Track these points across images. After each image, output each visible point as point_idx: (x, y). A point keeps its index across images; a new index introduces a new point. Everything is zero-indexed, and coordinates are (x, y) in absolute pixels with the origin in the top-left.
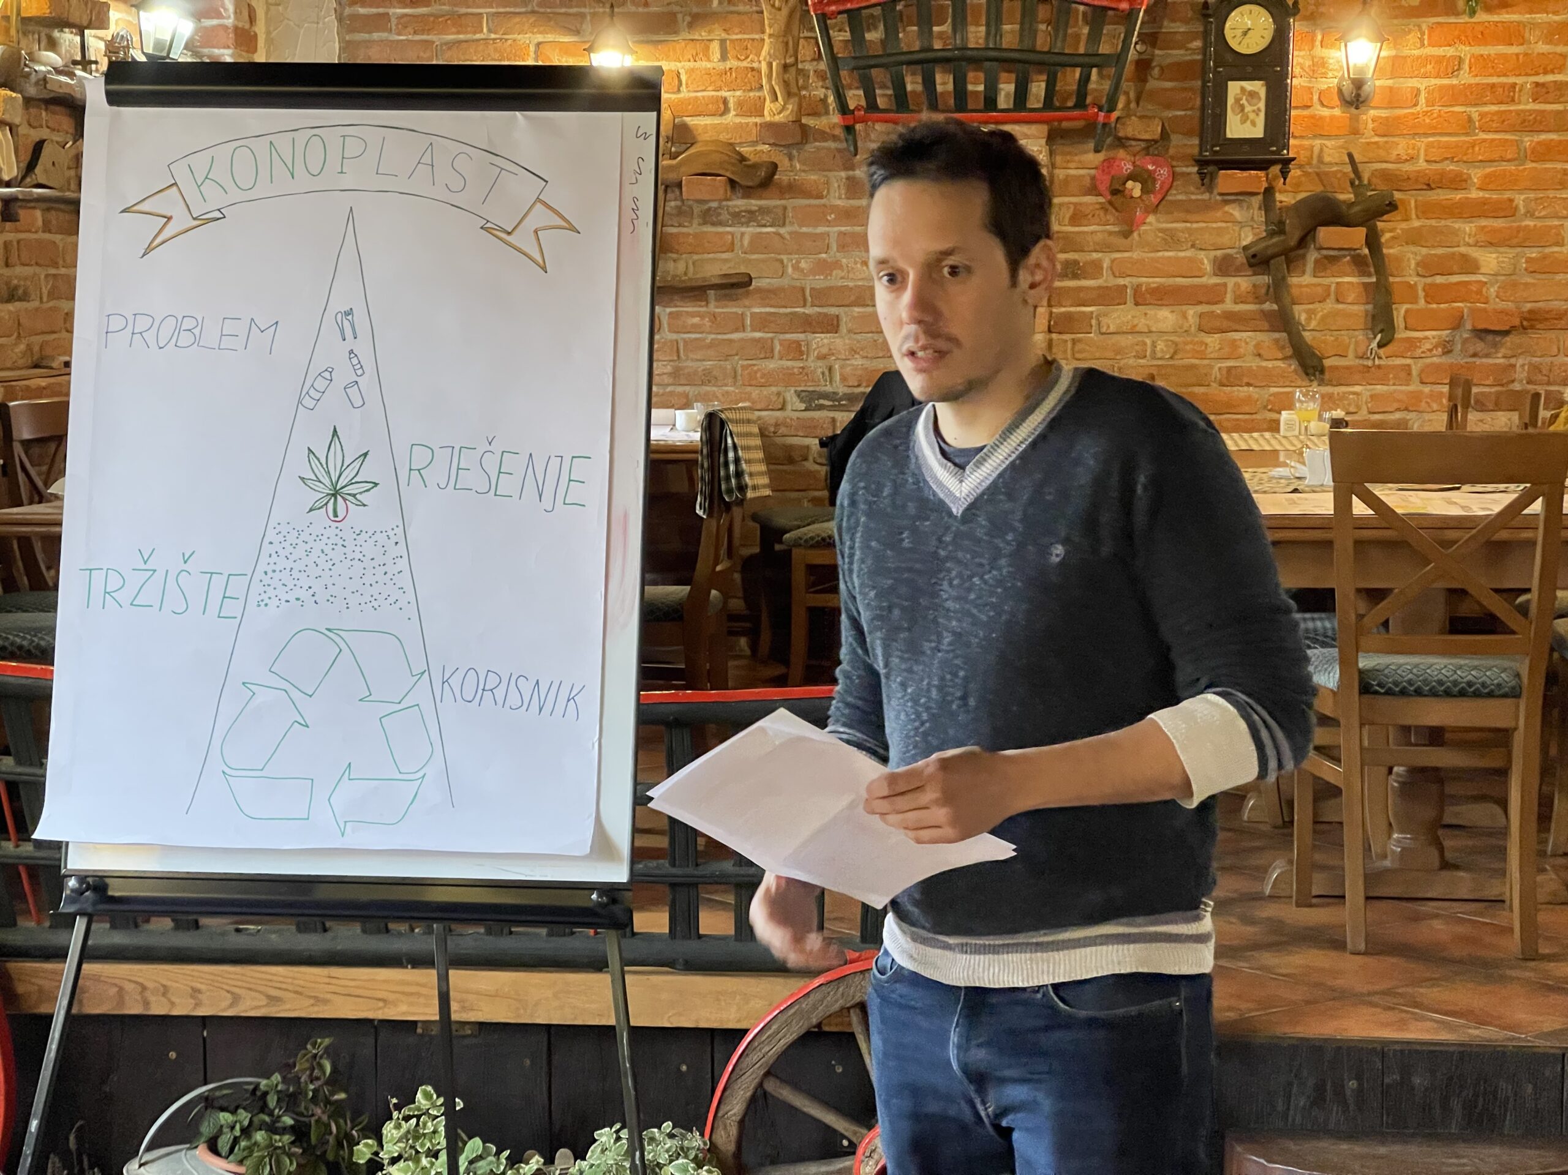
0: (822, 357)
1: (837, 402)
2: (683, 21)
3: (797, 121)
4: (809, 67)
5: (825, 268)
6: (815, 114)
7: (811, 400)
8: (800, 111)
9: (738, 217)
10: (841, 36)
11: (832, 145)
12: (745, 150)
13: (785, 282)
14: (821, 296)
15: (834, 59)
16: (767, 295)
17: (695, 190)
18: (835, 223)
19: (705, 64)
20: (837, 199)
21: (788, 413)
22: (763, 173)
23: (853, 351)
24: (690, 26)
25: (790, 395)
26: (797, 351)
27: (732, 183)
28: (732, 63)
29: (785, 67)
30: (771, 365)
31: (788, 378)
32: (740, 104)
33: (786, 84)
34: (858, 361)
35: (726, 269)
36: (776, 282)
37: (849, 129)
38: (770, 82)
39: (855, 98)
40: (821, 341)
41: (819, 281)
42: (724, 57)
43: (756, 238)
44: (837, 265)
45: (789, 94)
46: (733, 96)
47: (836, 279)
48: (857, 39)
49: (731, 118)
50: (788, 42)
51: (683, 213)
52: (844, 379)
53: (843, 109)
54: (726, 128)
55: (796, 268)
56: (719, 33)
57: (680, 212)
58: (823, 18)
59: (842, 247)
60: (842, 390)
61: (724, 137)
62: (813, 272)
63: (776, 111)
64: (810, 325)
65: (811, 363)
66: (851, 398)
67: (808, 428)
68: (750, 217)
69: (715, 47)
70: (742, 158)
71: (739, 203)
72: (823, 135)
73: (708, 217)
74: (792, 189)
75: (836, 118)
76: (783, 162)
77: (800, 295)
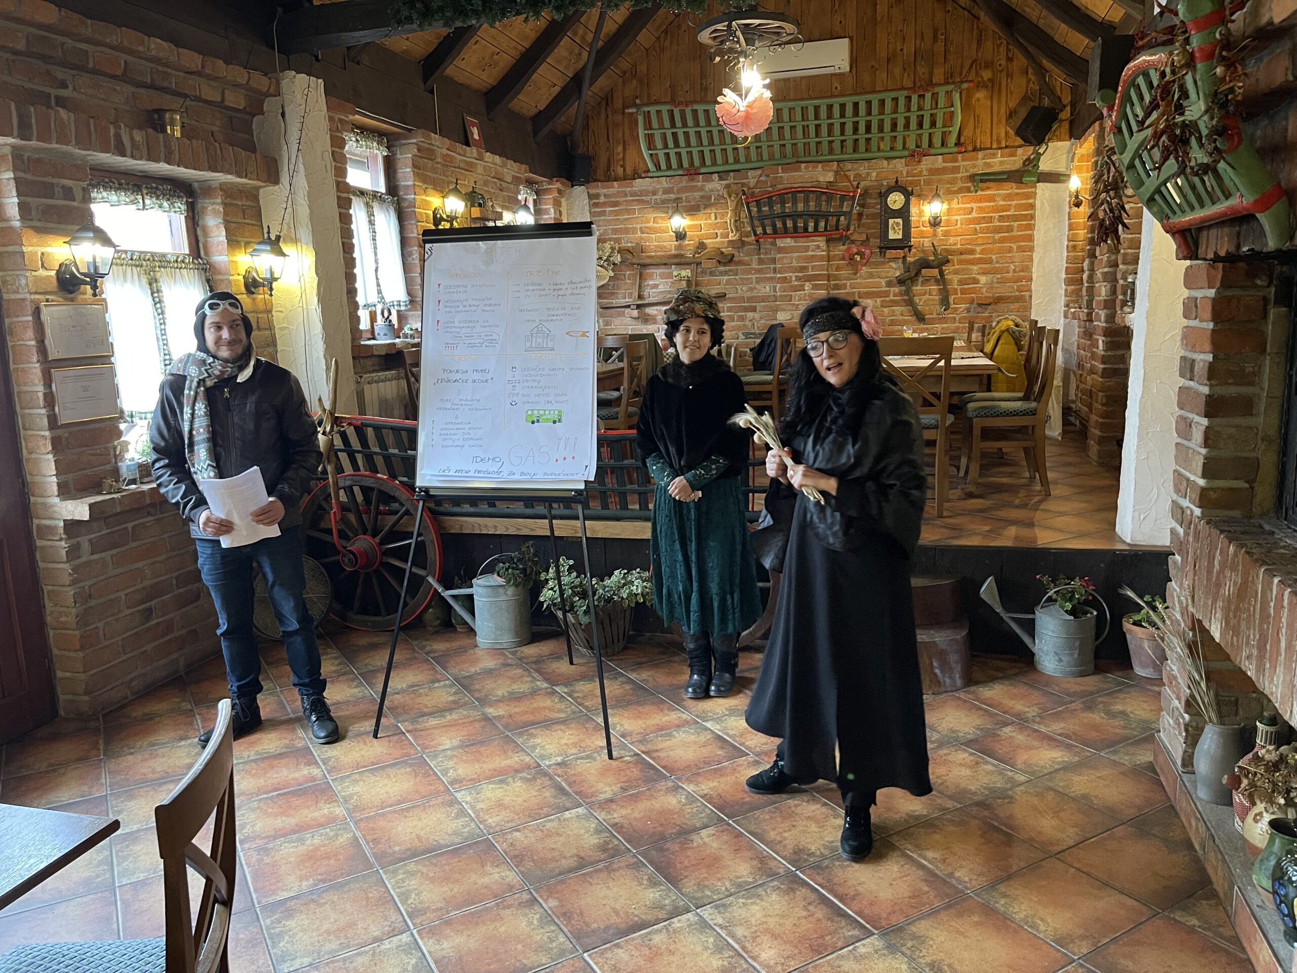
0: (750, 321)
1: (756, 336)
2: (702, 207)
3: (740, 239)
4: (745, 220)
5: (751, 289)
6: (747, 237)
7: (747, 335)
8: (741, 236)
9: (722, 274)
10: (754, 210)
11: (753, 247)
12: (723, 250)
13: (738, 295)
14: (750, 299)
15: (751, 217)
16: (732, 300)
17: (706, 264)
18: (756, 273)
19: (710, 221)
20: (755, 266)
21: (740, 340)
22: (729, 258)
23: (761, 318)
24: (705, 208)
25: (740, 334)
26: (742, 319)
27: (719, 262)
28: (719, 220)
29: (736, 221)
30: (734, 324)
31: (739, 328)
32: (722, 234)
33: (736, 227)
34: (763, 321)
35: (718, 291)
36: (735, 295)
37: (757, 241)
38: (731, 226)
39: (759, 230)
40: (750, 315)
41: (749, 294)
42: (716, 218)
43: (727, 281)
44: (755, 288)
45: (737, 230)
46: (719, 232)
47: (755, 293)
48: (759, 210)
49: (718, 239)
50: (737, 212)
51: (704, 272)
52: (758, 328)
53: (755, 234)
54: (717, 243)
55: (742, 290)
56: (714, 210)
57: (702, 272)
58: (748, 204)
59: (757, 282)
60: (757, 332)
61: (717, 246)
62: (747, 291)
63: (732, 236)
64: (746, 309)
65: (747, 323)
66: (760, 334)
67: (746, 345)
68: (726, 273)
69: (713, 215)
70: (722, 253)
71: (722, 268)
72: (750, 244)
73: (711, 274)
74: (740, 263)
75: (753, 238)
76: (736, 254)
77: (742, 299)
